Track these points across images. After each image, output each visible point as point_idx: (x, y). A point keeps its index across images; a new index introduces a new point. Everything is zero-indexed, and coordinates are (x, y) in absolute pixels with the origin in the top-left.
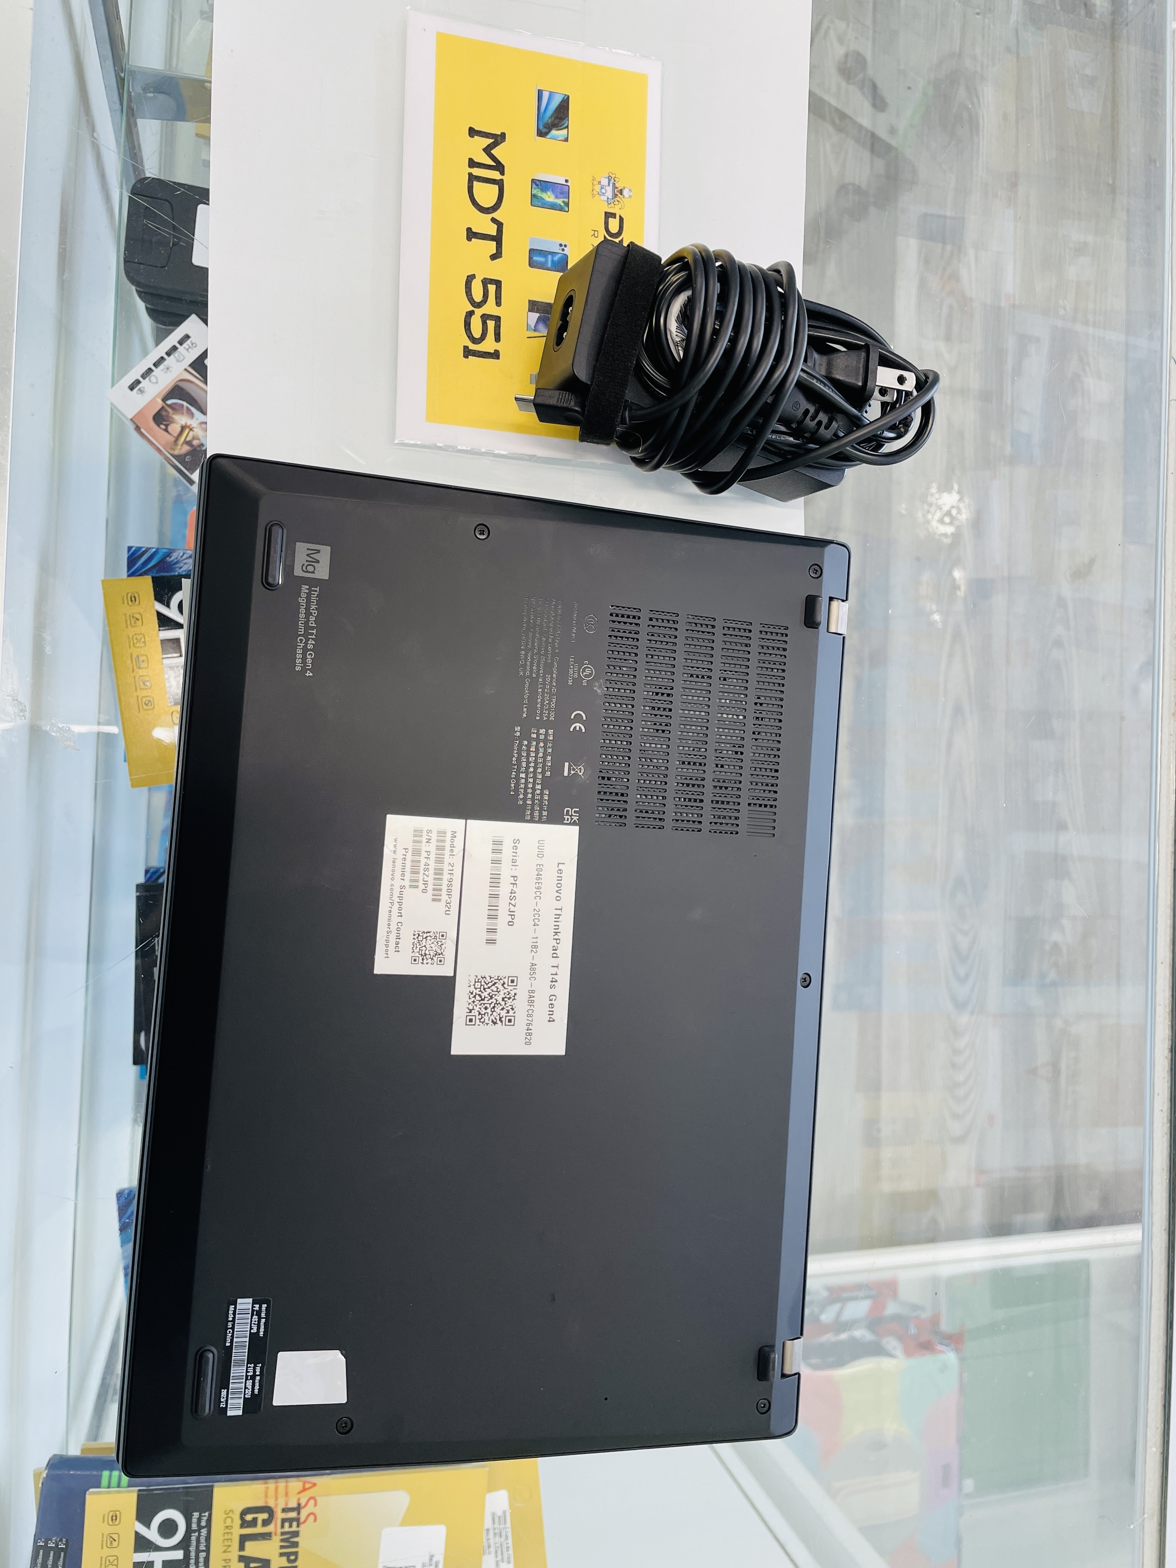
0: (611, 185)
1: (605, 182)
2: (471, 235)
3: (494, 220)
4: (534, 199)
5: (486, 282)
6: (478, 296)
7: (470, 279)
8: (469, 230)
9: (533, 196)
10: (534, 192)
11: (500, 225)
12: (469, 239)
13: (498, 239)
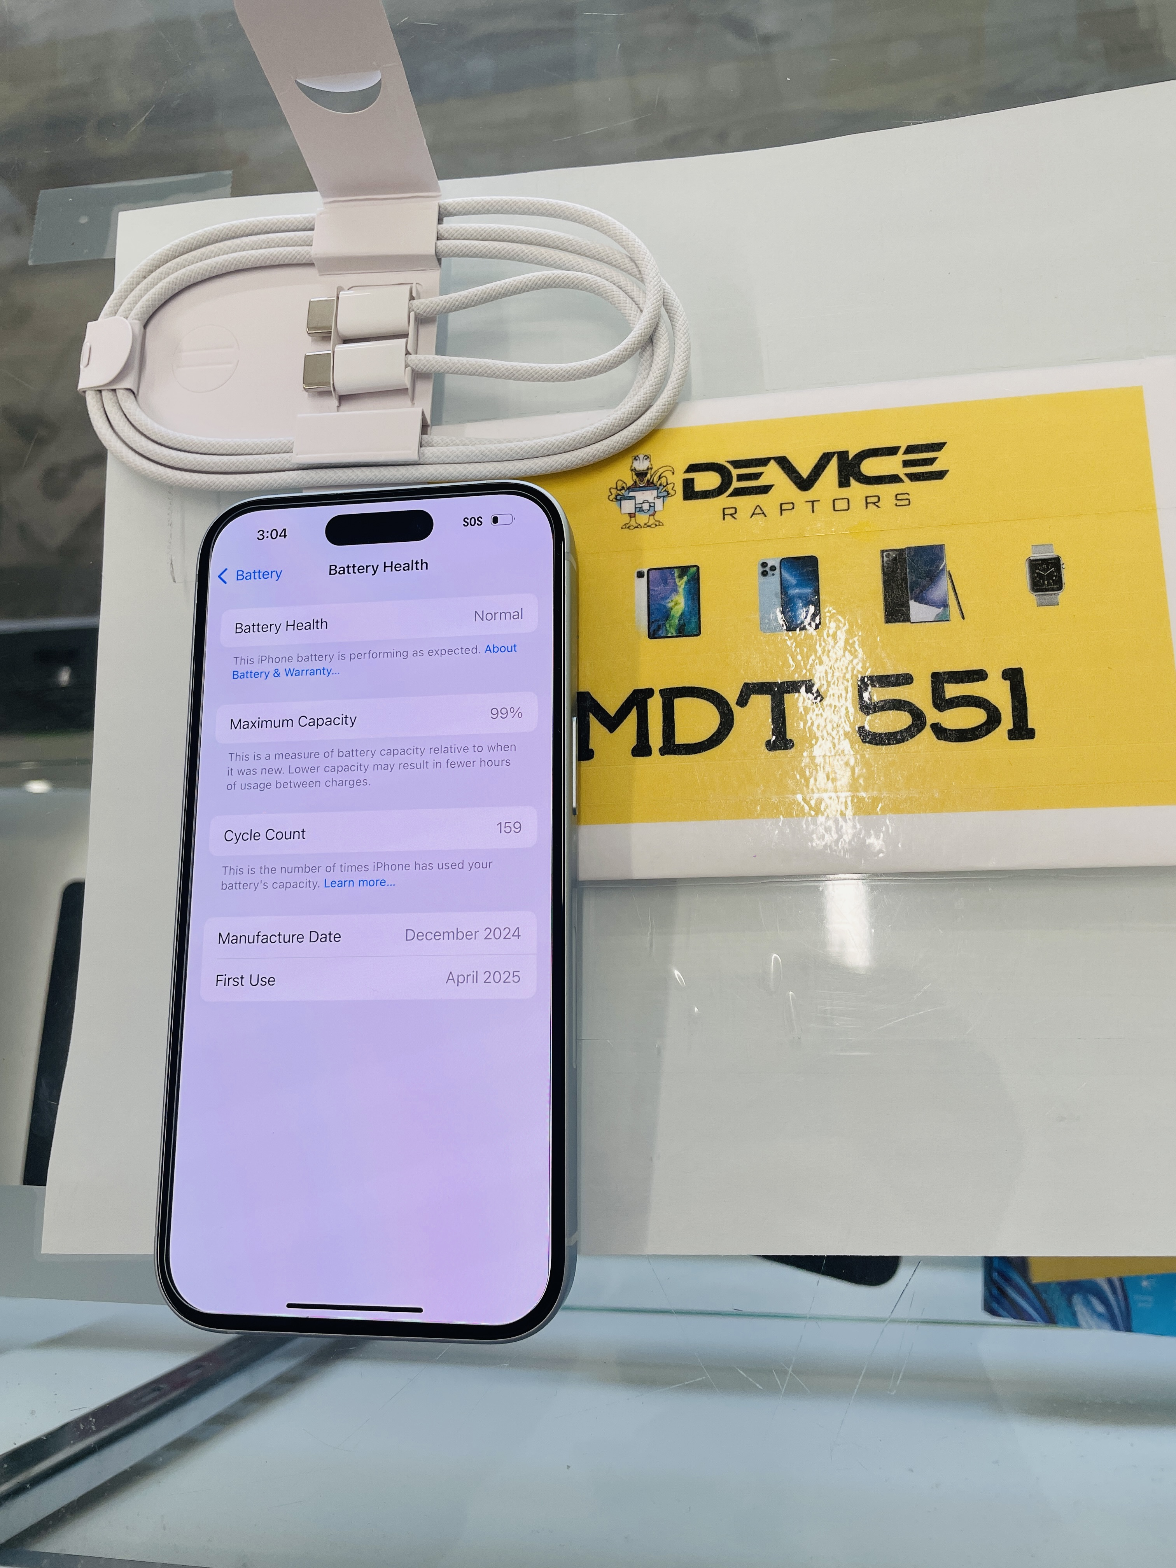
0: (631, 494)
1: (628, 506)
2: (780, 741)
3: (743, 701)
4: (688, 628)
5: (867, 707)
6: (900, 720)
7: (868, 737)
8: (771, 746)
9: (682, 632)
10: (673, 631)
11: (748, 691)
12: (789, 745)
13: (777, 691)
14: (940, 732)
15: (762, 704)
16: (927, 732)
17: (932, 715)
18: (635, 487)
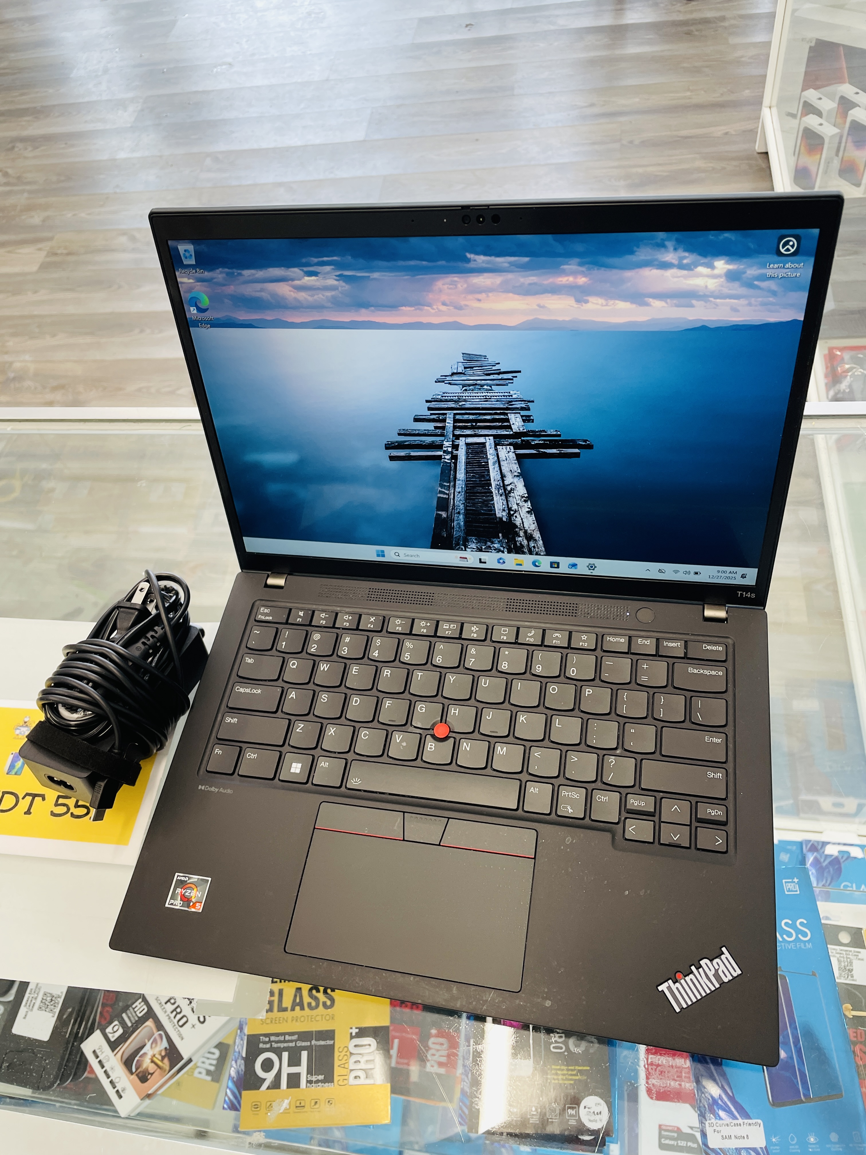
0: (20, 728)
1: (18, 732)
2: (28, 812)
3: (23, 798)
4: (18, 773)
5: (57, 805)
6: (64, 809)
7: (53, 814)
8: (25, 813)
9: (16, 774)
10: (13, 773)
11: (27, 794)
12: (30, 813)
13: (34, 796)
14: (72, 815)
15: (29, 799)
16: (69, 814)
17: (73, 810)
18: (22, 726)
